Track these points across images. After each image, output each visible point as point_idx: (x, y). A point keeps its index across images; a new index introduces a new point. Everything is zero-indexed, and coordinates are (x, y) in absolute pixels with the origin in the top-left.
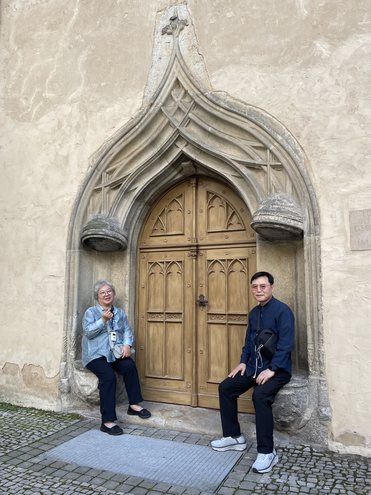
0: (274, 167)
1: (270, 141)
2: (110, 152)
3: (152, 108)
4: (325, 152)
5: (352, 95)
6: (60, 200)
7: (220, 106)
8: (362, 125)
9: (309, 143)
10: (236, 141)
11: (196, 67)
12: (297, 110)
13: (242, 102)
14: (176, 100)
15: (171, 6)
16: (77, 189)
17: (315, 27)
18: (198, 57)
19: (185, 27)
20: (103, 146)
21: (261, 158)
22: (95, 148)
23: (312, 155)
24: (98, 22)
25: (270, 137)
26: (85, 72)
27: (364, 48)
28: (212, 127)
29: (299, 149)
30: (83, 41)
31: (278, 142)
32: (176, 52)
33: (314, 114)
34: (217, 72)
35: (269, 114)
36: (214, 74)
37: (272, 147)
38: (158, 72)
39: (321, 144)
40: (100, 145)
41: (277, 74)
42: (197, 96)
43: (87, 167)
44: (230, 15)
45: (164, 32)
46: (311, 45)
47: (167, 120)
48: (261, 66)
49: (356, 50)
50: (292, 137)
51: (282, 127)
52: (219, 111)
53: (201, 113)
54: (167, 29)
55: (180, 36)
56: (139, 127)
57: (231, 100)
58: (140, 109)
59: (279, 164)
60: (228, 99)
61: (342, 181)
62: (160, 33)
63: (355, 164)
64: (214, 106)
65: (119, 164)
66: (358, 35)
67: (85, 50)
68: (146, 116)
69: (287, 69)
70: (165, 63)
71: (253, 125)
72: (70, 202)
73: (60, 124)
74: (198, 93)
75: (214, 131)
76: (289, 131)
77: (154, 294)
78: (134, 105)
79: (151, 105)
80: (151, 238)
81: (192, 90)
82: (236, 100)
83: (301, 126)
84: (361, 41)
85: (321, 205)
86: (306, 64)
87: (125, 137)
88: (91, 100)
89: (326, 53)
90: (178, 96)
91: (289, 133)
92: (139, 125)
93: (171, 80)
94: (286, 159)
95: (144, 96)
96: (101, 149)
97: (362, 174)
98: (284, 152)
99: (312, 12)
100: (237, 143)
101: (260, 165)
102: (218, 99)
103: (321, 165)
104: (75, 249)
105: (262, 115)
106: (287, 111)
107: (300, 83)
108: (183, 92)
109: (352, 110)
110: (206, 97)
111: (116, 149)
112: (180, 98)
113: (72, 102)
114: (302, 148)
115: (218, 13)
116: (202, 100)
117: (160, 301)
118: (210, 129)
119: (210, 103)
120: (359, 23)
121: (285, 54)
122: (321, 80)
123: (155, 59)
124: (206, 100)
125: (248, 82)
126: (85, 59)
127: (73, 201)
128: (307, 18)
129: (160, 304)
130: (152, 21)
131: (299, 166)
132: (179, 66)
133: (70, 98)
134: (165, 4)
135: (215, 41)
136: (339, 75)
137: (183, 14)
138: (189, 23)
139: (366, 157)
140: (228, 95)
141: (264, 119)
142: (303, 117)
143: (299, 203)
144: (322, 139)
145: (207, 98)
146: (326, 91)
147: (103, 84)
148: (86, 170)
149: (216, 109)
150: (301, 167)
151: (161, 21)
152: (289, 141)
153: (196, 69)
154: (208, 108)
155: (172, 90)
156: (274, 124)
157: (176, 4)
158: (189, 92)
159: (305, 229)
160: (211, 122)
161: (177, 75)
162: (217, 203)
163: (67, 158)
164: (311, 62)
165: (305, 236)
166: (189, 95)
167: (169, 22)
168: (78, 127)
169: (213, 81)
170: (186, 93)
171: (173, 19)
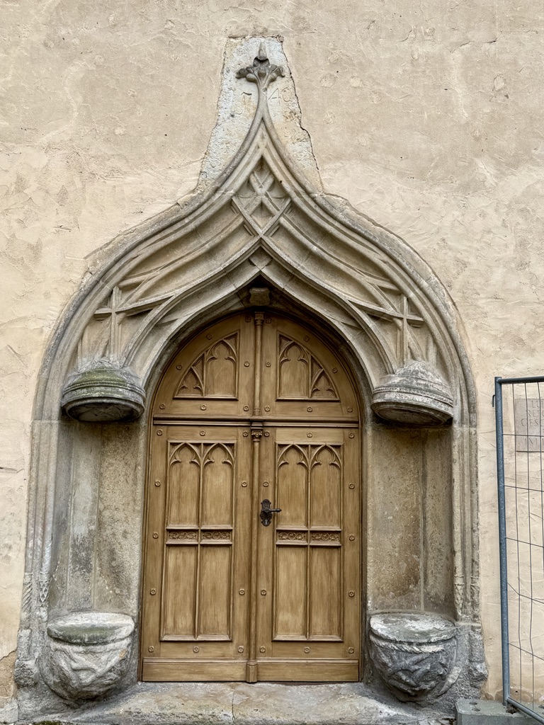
0: (410, 322)
1: (409, 285)
2: (133, 254)
3: (217, 196)
4: (485, 315)
5: (522, 244)
6: (19, 326)
7: (335, 219)
8: (534, 288)
9: (465, 298)
10: (357, 276)
11: (297, 147)
12: (450, 250)
13: (370, 220)
14: (258, 190)
15: (254, 36)
16: (59, 309)
17: (477, 139)
18: (301, 134)
19: (279, 78)
20: (116, 240)
21: (393, 307)
22: (100, 242)
23: (467, 315)
24: (111, 19)
25: (409, 280)
26: (80, 99)
27: (538, 186)
28: (318, 247)
29: (450, 303)
30: (76, 41)
31: (421, 289)
32: (263, 115)
33: (472, 260)
34: (332, 166)
35: (408, 245)
36: (326, 166)
37: (412, 295)
38: (228, 137)
39: (480, 303)
40: (111, 238)
41: (424, 192)
43: (82, 272)
44: (355, 83)
45: (242, 74)
46: (471, 163)
47: (241, 220)
48: (401, 174)
49: (529, 187)
50: (440, 285)
51: (426, 268)
52: (333, 225)
53: (298, 220)
54: (249, 72)
55: (268, 90)
56: (191, 222)
57: (353, 213)
58: (193, 191)
59: (420, 319)
60: (348, 210)
61: (506, 357)
62: (233, 75)
63: (524, 337)
64: (325, 216)
65: (147, 276)
66: (531, 167)
67: (80, 59)
68: (205, 206)
69: (438, 189)
70: (241, 126)
71: (386, 258)
72: (41, 331)
73: (20, 184)
74: (300, 189)
75: (323, 253)
76: (436, 276)
77: (179, 497)
78: (180, 183)
79: (217, 190)
80: (175, 402)
81: (289, 182)
82: (360, 214)
83: (454, 272)
84: (535, 176)
85: (478, 386)
86: (465, 188)
87: (163, 234)
88: (92, 153)
89: (491, 181)
90: (262, 186)
91: (436, 279)
92: (191, 217)
93: (252, 157)
94: (431, 314)
95: (201, 172)
96: (111, 246)
97: (532, 351)
98: (429, 305)
99: (474, 116)
100: (358, 279)
101: (391, 317)
102: (332, 207)
103: (480, 330)
104: (50, 418)
105: (399, 245)
106: (436, 247)
107: (457, 213)
108: (270, 181)
109: (522, 265)
110: (313, 199)
111: (145, 251)
112: (265, 189)
113: (49, 148)
114: (454, 304)
115: (336, 75)
116: (305, 202)
117: (190, 509)
118: (315, 249)
119: (318, 209)
120: (533, 151)
121: (436, 166)
122: (483, 215)
123: (224, 114)
124: (313, 204)
125: (379, 192)
126: (82, 75)
127: (48, 332)
128: (467, 123)
129: (191, 515)
130: (219, 49)
131: (450, 328)
132: (267, 137)
133: (44, 139)
134: (243, 29)
135: (329, 116)
136: (507, 214)
137: (274, 56)
138: (286, 73)
139: (538, 330)
140: (348, 204)
141: (402, 252)
142: (457, 260)
143: (447, 378)
144: (481, 296)
145: (315, 201)
146: (489, 232)
147: (118, 131)
148: (78, 277)
149: (327, 222)
150: (454, 330)
151: (235, 55)
152: (437, 290)
153: (296, 150)
154: (315, 218)
155: (252, 172)
156: (416, 263)
157: (263, 34)
158: (285, 184)
159: (457, 417)
160: (314, 236)
161: (262, 150)
162: (294, 354)
163: (36, 250)
164: (471, 187)
165: (456, 426)
166: (282, 189)
167: (251, 62)
168: (63, 196)
169: (325, 176)
170: (276, 183)
171: (261, 60)
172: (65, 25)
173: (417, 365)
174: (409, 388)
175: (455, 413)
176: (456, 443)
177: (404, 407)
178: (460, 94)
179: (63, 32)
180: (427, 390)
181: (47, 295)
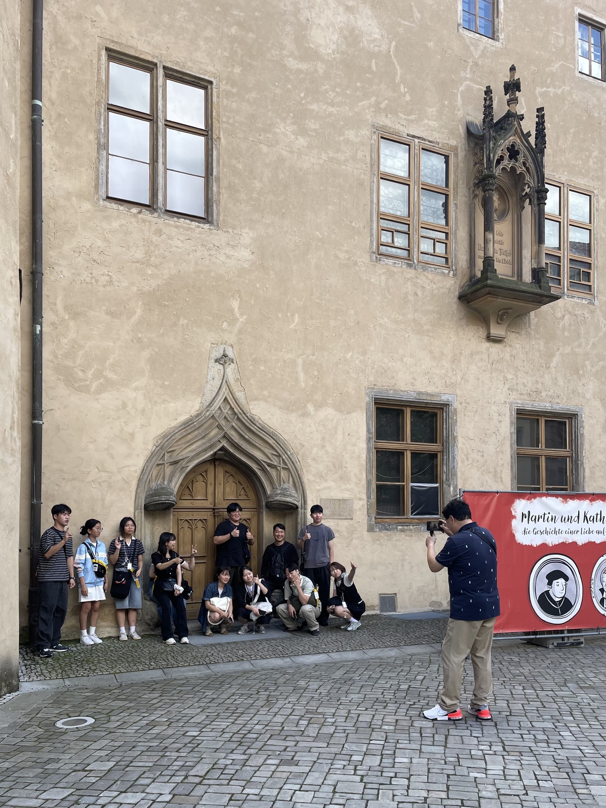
0: (283, 468)
1: (283, 453)
2: (173, 438)
3: (208, 413)
4: (310, 466)
5: (323, 439)
6: (127, 469)
7: (255, 425)
9: (303, 459)
10: (263, 449)
12: (298, 439)
13: (268, 426)
14: (224, 411)
15: (221, 344)
16: (142, 462)
17: (308, 395)
18: (241, 388)
19: (232, 363)
21: (276, 461)
22: (160, 432)
24: (161, 331)
25: (283, 451)
26: (149, 367)
30: (146, 340)
31: (287, 455)
32: (226, 379)
33: (306, 444)
34: (254, 403)
35: (282, 437)
36: (252, 403)
37: (284, 457)
38: (212, 388)
39: (309, 461)
40: (164, 430)
41: (289, 416)
42: (240, 413)
44: (262, 368)
45: (216, 361)
46: (305, 405)
47: (217, 424)
48: (280, 408)
49: (326, 415)
50: (294, 453)
51: (289, 447)
52: (254, 428)
53: (239, 424)
54: (220, 360)
55: (228, 368)
56: (197, 424)
57: (262, 423)
58: (198, 411)
59: (287, 467)
60: (260, 421)
61: (317, 483)
62: (213, 361)
63: (324, 475)
64: (251, 424)
65: (178, 447)
66: (326, 408)
67: (148, 349)
68: (203, 418)
69: (293, 414)
70: (217, 383)
71: (274, 442)
72: (136, 472)
75: (250, 439)
76: (293, 450)
77: (183, 543)
78: (193, 407)
79: (207, 411)
80: (181, 501)
81: (237, 409)
82: (264, 423)
83: (299, 449)
87: (185, 429)
88: (155, 392)
89: (312, 413)
90: (226, 411)
92: (197, 422)
93: (221, 397)
94: (291, 465)
95: (201, 403)
96: (164, 433)
97: (326, 480)
98: (290, 461)
99: (306, 386)
101: (276, 466)
102: (254, 420)
105: (279, 437)
106: (293, 438)
107: (300, 425)
108: (229, 407)
109: (323, 447)
110: (247, 416)
111: (178, 437)
113: (136, 389)
115: (255, 364)
116: (243, 417)
118: (247, 437)
119: (248, 420)
120: (327, 401)
121: (293, 406)
122: (310, 426)
123: (210, 378)
124: (246, 418)
125: (272, 415)
126: (148, 356)
127: (139, 472)
128: (304, 388)
130: (207, 349)
131: (297, 470)
132: (228, 389)
133: (134, 385)
134: (217, 341)
135: (252, 382)
136: (318, 426)
137: (230, 353)
138: (235, 362)
140: (260, 419)
141: (280, 439)
142: (300, 444)
143: (296, 491)
144: (309, 458)
146: (312, 433)
148: (151, 447)
149: (252, 426)
150: (299, 472)
151: (214, 352)
152: (293, 455)
153: (240, 395)
154: (247, 424)
155: (222, 403)
156: (286, 444)
157: (225, 344)
158: (235, 409)
159: (300, 506)
160: (245, 431)
161: (226, 394)
162: (231, 479)
163: (132, 435)
164: (305, 414)
165: (299, 510)
166: (234, 411)
167: (220, 356)
168: (143, 411)
169: (251, 407)
170: (232, 408)
171: (225, 356)
172: (141, 332)
173: (286, 486)
174: (284, 495)
175: (299, 504)
176: (300, 516)
177: (282, 503)
178: (301, 375)
179: (140, 335)
180: (291, 496)
181: (138, 455)
